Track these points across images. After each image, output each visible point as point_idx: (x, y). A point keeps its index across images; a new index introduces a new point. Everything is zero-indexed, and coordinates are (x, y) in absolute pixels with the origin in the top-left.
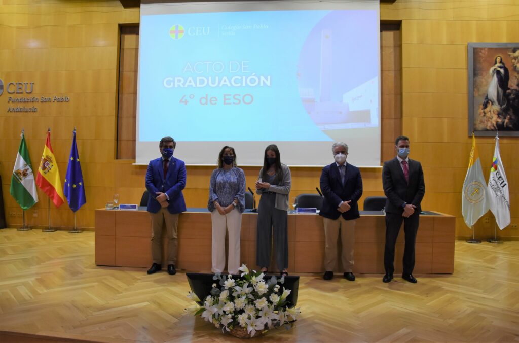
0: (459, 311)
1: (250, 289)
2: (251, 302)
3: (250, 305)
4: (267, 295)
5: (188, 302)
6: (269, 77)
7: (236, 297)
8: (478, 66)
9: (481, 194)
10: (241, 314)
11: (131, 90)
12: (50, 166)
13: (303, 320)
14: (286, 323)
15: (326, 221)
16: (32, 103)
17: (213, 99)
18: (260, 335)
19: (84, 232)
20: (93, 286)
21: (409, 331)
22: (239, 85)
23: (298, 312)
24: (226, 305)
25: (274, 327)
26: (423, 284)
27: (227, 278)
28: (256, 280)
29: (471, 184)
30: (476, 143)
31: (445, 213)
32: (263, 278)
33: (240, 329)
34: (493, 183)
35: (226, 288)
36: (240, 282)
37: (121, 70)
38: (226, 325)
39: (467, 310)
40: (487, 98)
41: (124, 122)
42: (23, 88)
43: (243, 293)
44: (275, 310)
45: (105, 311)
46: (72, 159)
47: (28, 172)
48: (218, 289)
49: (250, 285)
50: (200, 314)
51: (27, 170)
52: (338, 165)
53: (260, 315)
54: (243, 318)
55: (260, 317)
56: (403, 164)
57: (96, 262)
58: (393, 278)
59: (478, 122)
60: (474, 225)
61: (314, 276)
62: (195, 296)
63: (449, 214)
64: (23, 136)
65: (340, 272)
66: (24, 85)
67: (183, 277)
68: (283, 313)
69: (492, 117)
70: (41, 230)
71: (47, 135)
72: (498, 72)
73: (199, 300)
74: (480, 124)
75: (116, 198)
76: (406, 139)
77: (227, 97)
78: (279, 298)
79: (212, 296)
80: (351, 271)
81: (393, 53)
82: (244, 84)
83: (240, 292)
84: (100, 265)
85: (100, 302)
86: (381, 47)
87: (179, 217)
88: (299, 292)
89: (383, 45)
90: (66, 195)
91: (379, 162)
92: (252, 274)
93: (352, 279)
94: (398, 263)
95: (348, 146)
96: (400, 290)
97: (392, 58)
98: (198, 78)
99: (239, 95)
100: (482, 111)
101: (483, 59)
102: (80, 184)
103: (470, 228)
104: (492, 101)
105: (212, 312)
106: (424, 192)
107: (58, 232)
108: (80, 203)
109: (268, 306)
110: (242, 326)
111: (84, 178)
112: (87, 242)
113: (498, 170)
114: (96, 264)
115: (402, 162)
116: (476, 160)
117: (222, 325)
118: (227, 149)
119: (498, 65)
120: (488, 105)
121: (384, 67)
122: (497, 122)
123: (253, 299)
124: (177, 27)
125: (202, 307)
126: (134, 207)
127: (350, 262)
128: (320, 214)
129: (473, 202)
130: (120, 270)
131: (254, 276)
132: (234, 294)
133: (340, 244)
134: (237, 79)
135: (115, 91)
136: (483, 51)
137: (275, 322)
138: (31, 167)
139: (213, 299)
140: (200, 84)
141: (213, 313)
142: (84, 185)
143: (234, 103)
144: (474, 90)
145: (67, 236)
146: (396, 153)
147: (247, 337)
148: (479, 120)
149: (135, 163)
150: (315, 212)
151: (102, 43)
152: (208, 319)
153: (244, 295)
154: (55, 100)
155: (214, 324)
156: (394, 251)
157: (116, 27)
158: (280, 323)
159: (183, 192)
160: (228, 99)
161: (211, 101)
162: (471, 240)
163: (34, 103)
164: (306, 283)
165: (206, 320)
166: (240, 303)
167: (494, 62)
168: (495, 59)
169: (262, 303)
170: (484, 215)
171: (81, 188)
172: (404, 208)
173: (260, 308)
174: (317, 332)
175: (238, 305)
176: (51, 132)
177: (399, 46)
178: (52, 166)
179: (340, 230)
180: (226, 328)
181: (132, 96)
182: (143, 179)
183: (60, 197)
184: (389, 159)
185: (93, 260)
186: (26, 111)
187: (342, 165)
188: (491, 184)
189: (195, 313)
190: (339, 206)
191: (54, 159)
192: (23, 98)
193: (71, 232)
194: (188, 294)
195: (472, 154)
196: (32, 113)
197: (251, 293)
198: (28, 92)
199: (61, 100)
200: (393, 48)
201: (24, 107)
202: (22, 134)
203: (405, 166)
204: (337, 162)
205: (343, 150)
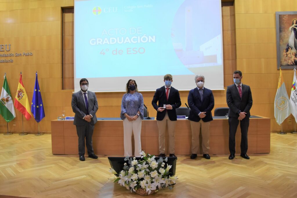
0: (274, 175)
1: (147, 166)
2: (148, 173)
3: (148, 175)
4: (157, 169)
5: (110, 175)
6: (154, 37)
7: (139, 171)
8: (282, 26)
9: (286, 104)
10: (142, 181)
11: (70, 47)
12: (22, 95)
13: (180, 184)
14: (170, 185)
15: (192, 123)
16: (10, 57)
17: (121, 51)
18: (153, 193)
19: (44, 134)
20: (52, 167)
21: (244, 188)
22: (136, 42)
23: (176, 179)
24: (132, 176)
25: (162, 188)
26: (253, 160)
27: (133, 159)
28: (150, 160)
29: (280, 98)
30: (283, 73)
31: (264, 116)
32: (155, 159)
33: (141, 190)
34: (293, 97)
35: (132, 165)
36: (141, 161)
37: (63, 35)
38: (133, 188)
39: (279, 175)
40: (288, 45)
41: (67, 67)
42: (5, 47)
44: (162, 178)
45: (60, 181)
46: (36, 90)
47: (9, 99)
48: (127, 166)
49: (147, 163)
50: (117, 182)
51: (8, 98)
52: (198, 89)
53: (153, 181)
54: (143, 183)
55: (154, 182)
56: (238, 87)
57: (52, 152)
58: (234, 157)
59: (283, 60)
60: (282, 123)
61: (185, 157)
62: (114, 171)
63: (267, 117)
64: (5, 78)
65: (201, 154)
66: (5, 46)
68: (167, 179)
69: (292, 57)
70: (18, 134)
71: (20, 76)
72: (295, 29)
73: (116, 173)
74: (284, 61)
75: (63, 113)
76: (240, 72)
77: (129, 50)
78: (165, 170)
79: (124, 170)
80: (208, 153)
81: (230, 20)
82: (139, 42)
83: (141, 168)
84: (55, 154)
85: (56, 176)
86: (222, 16)
88: (177, 166)
89: (224, 15)
90: (33, 112)
91: (223, 86)
92: (148, 156)
93: (209, 158)
94: (238, 148)
95: (205, 77)
96: (238, 164)
97: (229, 23)
98: (111, 39)
99: (136, 48)
100: (285, 53)
101: (285, 21)
102: (41, 105)
103: (280, 125)
104: (291, 47)
107: (28, 135)
108: (41, 116)
109: (158, 175)
110: (143, 188)
111: (43, 102)
112: (47, 140)
113: (296, 90)
114: (53, 154)
115: (238, 86)
116: (283, 84)
117: (130, 188)
118: (131, 81)
119: (295, 25)
120: (289, 50)
121: (224, 28)
122: (295, 60)
123: (149, 171)
124: (97, 8)
125: (118, 177)
127: (207, 148)
128: (188, 119)
129: (281, 109)
130: (68, 157)
131: (149, 158)
132: (137, 169)
133: (200, 137)
134: (135, 38)
136: (285, 17)
137: (163, 185)
138: (11, 96)
139: (125, 172)
140: (112, 42)
141: (125, 181)
142: (44, 106)
143: (133, 53)
144: (280, 41)
145: (35, 137)
147: (146, 194)
148: (284, 59)
149: (74, 91)
150: (184, 117)
151: (51, 19)
152: (122, 185)
153: (143, 169)
154: (24, 55)
155: (126, 187)
156: (234, 140)
157: (59, 11)
158: (165, 185)
160: (129, 51)
161: (119, 52)
162: (280, 132)
163: (12, 57)
164: (181, 161)
165: (121, 185)
166: (141, 174)
167: (292, 23)
168: (292, 21)
169: (154, 174)
170: (288, 117)
171: (42, 108)
172: (239, 114)
173: (153, 177)
174: (188, 191)
175: (140, 175)
176: (22, 74)
177: (233, 15)
178: (24, 95)
179: (201, 128)
180: (133, 190)
181: (71, 51)
183: (28, 113)
185: (51, 151)
186: (7, 62)
187: (201, 89)
188: (292, 98)
189: (114, 181)
190: (199, 115)
191: (24, 91)
192: (4, 54)
193: (36, 134)
194: (110, 170)
195: (280, 80)
196: (10, 63)
197: (147, 168)
198: (7, 50)
199: (28, 55)
200: (230, 16)
201: (5, 60)
202: (5, 76)
203: (240, 89)
204: (198, 87)
205: (202, 79)
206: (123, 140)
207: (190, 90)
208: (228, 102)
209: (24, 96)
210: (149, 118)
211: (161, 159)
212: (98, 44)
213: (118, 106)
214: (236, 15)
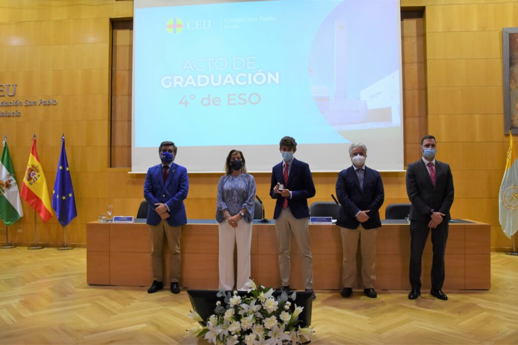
0: (498, 332)
1: (258, 307)
2: (259, 321)
3: (259, 325)
4: (277, 314)
5: (191, 323)
6: (277, 74)
7: (242, 316)
8: (516, 54)
10: (249, 334)
11: (126, 91)
12: (36, 176)
13: (319, 342)
15: (344, 231)
16: (15, 107)
17: (217, 100)
19: (75, 249)
20: (84, 308)
22: (245, 83)
23: (311, 332)
24: (231, 325)
26: (455, 301)
27: (232, 295)
28: (264, 297)
29: (509, 188)
30: (514, 142)
31: (478, 220)
32: (272, 295)
35: (231, 306)
36: (247, 299)
37: (113, 69)
39: (507, 331)
41: (118, 126)
42: (5, 89)
43: (251, 311)
44: (286, 331)
45: (97, 334)
46: (61, 168)
47: (12, 183)
48: (222, 307)
49: (258, 302)
50: (202, 336)
51: (10, 181)
52: (355, 169)
53: (269, 335)
54: (250, 340)
55: (270, 337)
56: (429, 167)
57: (88, 281)
58: (420, 295)
59: (515, 118)
60: (515, 235)
61: (331, 293)
62: (197, 315)
63: (483, 222)
64: (6, 144)
65: (360, 288)
66: (5, 87)
67: (185, 295)
68: (295, 333)
70: (26, 248)
71: (32, 142)
73: (202, 320)
75: (110, 210)
76: (431, 137)
77: (231, 97)
78: (290, 316)
79: (216, 315)
80: (372, 287)
81: (416, 43)
82: (250, 83)
83: (246, 311)
84: (92, 284)
85: (93, 325)
86: (403, 37)
87: (182, 230)
88: (314, 310)
89: (405, 35)
90: (54, 208)
91: (402, 165)
92: (260, 290)
93: (374, 296)
94: (426, 277)
95: (367, 148)
96: (428, 308)
97: (415, 49)
98: (199, 77)
99: (245, 95)
102: (70, 195)
103: (510, 238)
105: (216, 333)
106: (453, 198)
107: (45, 249)
108: (70, 216)
109: (278, 325)
111: (74, 189)
112: (78, 259)
114: (88, 283)
115: (428, 165)
116: (515, 161)
118: (235, 153)
121: (406, 59)
123: (262, 317)
124: (175, 20)
125: (205, 328)
126: (130, 219)
127: (372, 277)
128: (337, 223)
129: (513, 209)
130: (115, 289)
131: (262, 292)
132: (241, 313)
133: (359, 256)
134: (243, 76)
135: (108, 93)
137: (287, 343)
138: (16, 179)
139: (217, 318)
140: (201, 83)
141: (218, 334)
142: (75, 195)
143: (239, 103)
144: (510, 82)
145: (57, 253)
146: (421, 155)
149: (131, 171)
150: (330, 220)
151: (92, 39)
152: (212, 341)
153: (251, 314)
154: (40, 103)
157: (107, 25)
158: (292, 344)
159: (185, 202)
160: (231, 99)
161: (213, 101)
162: (511, 252)
163: (18, 107)
164: (323, 301)
165: (209, 342)
166: (247, 322)
169: (271, 322)
171: (71, 200)
172: (432, 216)
173: (269, 328)
175: (245, 325)
176: (37, 138)
177: (422, 35)
178: (39, 176)
179: (359, 241)
181: (127, 97)
182: (141, 189)
183: (48, 211)
184: (413, 161)
185: (85, 279)
186: (8, 116)
187: (360, 169)
189: (198, 333)
190: (357, 215)
191: (40, 168)
192: (4, 101)
193: (60, 249)
194: (190, 313)
195: (509, 154)
196: (15, 118)
197: (259, 311)
198: (10, 94)
199: (47, 103)
200: (416, 37)
201: (6, 112)
202: (4, 141)
203: (432, 169)
204: (355, 165)
205: (361, 151)
206: (217, 260)
207: (340, 171)
208: (410, 194)
209: (40, 178)
210: (265, 221)
211: (284, 296)
212: (175, 86)
213: (210, 199)
214: (428, 35)
